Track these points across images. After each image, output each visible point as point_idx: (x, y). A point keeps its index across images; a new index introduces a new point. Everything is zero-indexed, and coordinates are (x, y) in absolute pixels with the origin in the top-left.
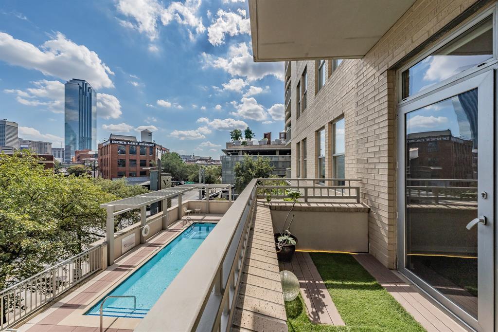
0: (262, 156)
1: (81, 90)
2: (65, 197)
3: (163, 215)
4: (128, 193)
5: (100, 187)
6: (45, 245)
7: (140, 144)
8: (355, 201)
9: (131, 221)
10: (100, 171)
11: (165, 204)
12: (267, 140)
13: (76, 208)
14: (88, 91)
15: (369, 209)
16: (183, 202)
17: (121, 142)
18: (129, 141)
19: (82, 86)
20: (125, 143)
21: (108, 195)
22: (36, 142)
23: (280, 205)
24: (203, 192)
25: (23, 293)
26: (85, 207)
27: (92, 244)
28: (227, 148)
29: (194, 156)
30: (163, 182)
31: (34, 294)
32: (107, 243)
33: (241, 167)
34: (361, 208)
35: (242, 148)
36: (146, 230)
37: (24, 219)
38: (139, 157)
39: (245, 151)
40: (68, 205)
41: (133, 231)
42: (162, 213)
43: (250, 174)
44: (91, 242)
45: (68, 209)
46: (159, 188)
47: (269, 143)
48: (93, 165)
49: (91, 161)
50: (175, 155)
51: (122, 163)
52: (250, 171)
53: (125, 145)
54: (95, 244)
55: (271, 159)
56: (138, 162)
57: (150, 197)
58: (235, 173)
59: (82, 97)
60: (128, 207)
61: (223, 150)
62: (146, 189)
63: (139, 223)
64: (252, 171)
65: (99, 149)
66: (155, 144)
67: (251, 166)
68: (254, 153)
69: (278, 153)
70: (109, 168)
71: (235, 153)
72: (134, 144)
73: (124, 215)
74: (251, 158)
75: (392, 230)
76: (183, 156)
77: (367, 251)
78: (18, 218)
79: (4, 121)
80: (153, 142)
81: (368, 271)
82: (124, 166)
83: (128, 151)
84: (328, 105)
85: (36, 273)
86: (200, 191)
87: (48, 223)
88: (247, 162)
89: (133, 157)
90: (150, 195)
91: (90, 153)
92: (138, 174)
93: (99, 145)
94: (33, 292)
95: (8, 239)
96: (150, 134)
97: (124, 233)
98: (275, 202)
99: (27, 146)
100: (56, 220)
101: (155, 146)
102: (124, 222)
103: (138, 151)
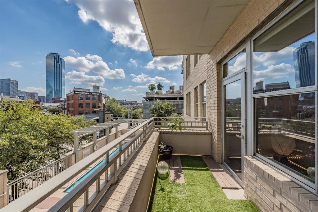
0: (168, 101)
1: (56, 60)
2: (51, 126)
3: (106, 138)
4: (86, 124)
5: (70, 121)
6: (41, 153)
7: (92, 94)
8: (205, 129)
9: (88, 141)
10: (68, 111)
11: (107, 131)
12: (172, 90)
13: (57, 133)
14: (60, 60)
15: (211, 133)
16: (118, 130)
17: (81, 93)
18: (85, 92)
19: (56, 57)
20: (83, 93)
21: (75, 126)
22: (28, 93)
23: (166, 131)
24: (131, 124)
25: (28, 181)
26: (62, 132)
27: (66, 154)
28: (146, 96)
29: (126, 100)
30: (106, 118)
31: (34, 182)
32: (75, 153)
33: (155, 108)
34: (207, 133)
35: (156, 96)
36: (96, 146)
37: (31, 139)
38: (91, 102)
39: (157, 98)
40: (52, 131)
41: (89, 147)
42: (106, 136)
43: (160, 112)
44: (65, 153)
45: (52, 133)
46: (104, 121)
47: (173, 92)
48: (63, 107)
49: (62, 104)
50: (114, 101)
51: (81, 105)
52: (161, 110)
53: (83, 94)
54: (68, 154)
55: (174, 103)
56: (91, 105)
57: (99, 127)
58: (151, 112)
59: (56, 64)
60: (86, 133)
61: (144, 98)
62: (96, 122)
63: (92, 143)
64: (162, 110)
65: (67, 97)
66: (101, 94)
67: (161, 108)
68: (163, 99)
69: (178, 99)
70: (73, 109)
71: (151, 99)
72: (88, 93)
73: (83, 138)
74: (161, 102)
75: (219, 143)
76: (119, 101)
77: (210, 155)
78: (28, 138)
79: (10, 80)
80: (100, 92)
81: (206, 163)
82: (82, 107)
83: (84, 98)
84: (199, 74)
85: (36, 169)
86: (129, 123)
87: (42, 141)
88: (159, 104)
89: (88, 101)
90: (98, 125)
91: (61, 99)
92: (91, 112)
93: (67, 94)
94: (34, 181)
95: (22, 150)
96: (98, 87)
97: (84, 148)
98: (164, 130)
99: (23, 95)
100: (46, 140)
101: (101, 95)
102: (84, 142)
103: (91, 98)
